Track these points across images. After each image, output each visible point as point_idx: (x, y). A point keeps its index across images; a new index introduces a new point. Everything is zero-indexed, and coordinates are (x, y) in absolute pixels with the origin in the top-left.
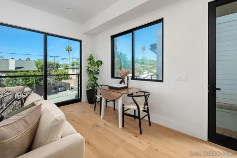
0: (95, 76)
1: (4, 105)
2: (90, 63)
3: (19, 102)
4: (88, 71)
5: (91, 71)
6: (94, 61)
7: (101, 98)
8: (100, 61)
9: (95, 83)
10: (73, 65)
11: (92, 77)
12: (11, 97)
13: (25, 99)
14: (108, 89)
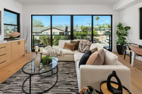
0: (123, 36)
1: (83, 46)
2: (119, 28)
3: (88, 46)
4: (118, 33)
5: (120, 33)
6: (122, 27)
7: (131, 52)
8: (128, 27)
9: (124, 41)
10: (100, 28)
11: (121, 37)
12: (85, 44)
13: (90, 45)
14: (138, 47)
